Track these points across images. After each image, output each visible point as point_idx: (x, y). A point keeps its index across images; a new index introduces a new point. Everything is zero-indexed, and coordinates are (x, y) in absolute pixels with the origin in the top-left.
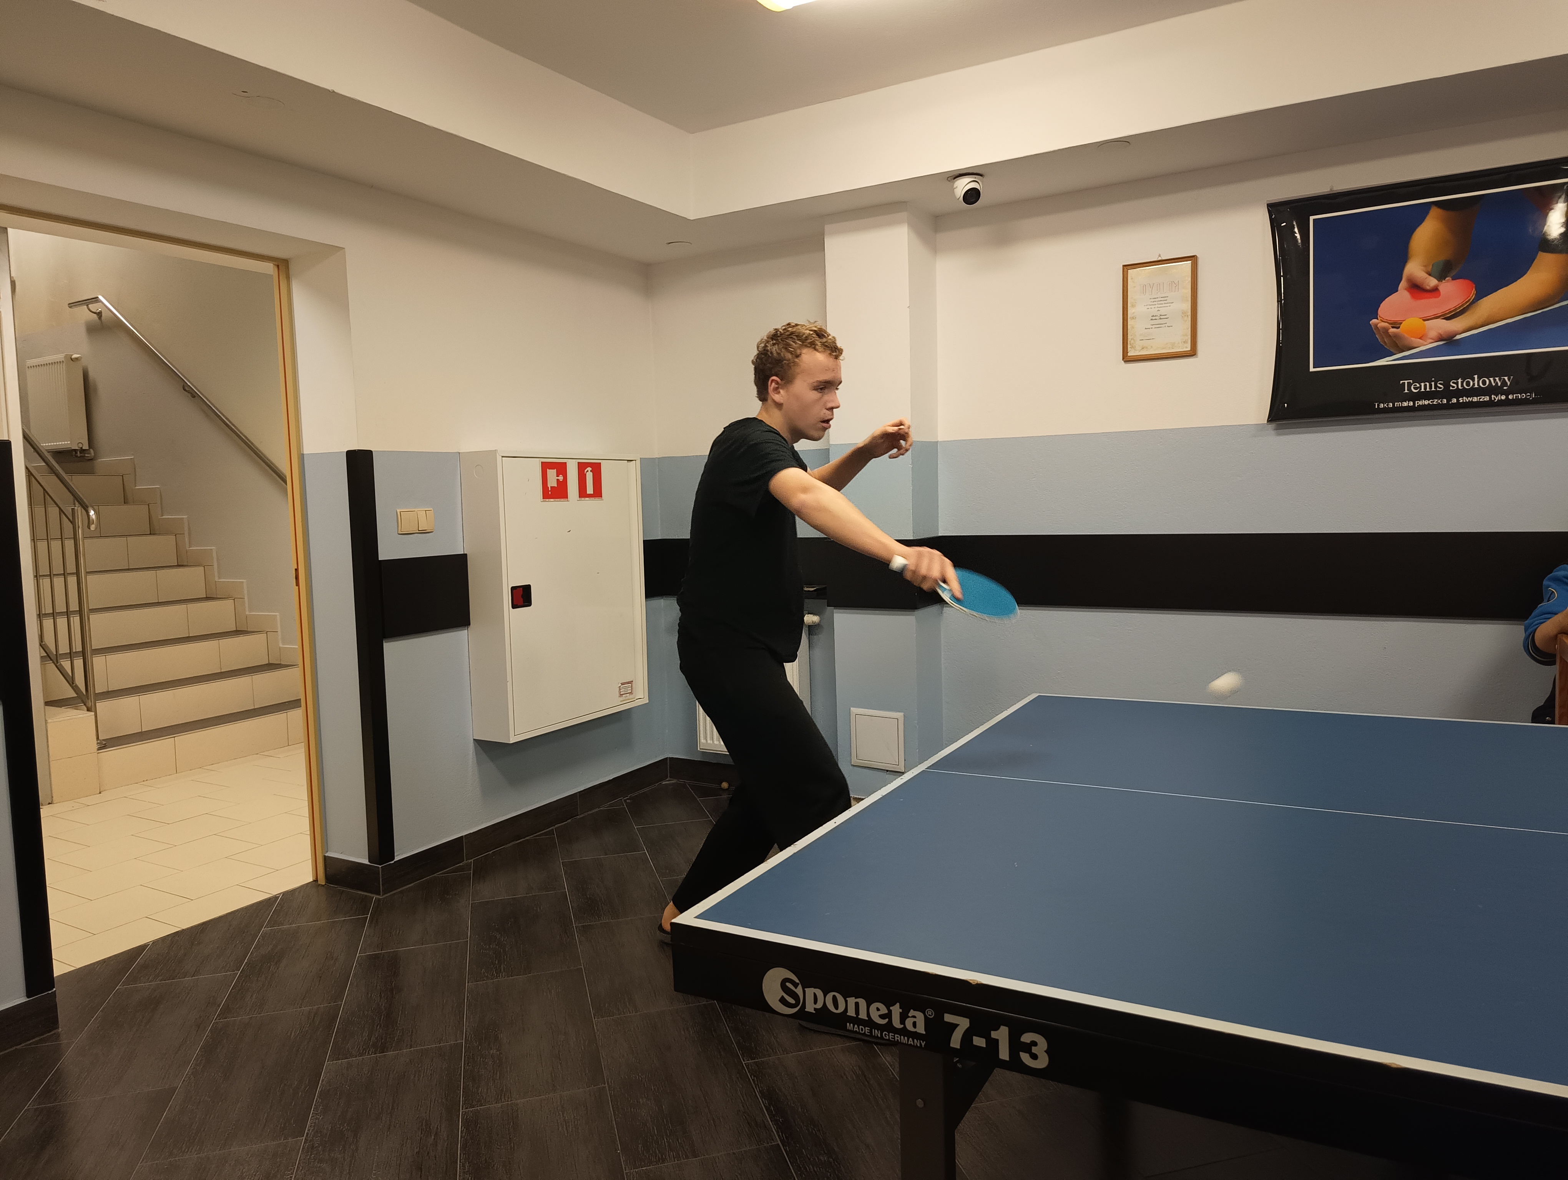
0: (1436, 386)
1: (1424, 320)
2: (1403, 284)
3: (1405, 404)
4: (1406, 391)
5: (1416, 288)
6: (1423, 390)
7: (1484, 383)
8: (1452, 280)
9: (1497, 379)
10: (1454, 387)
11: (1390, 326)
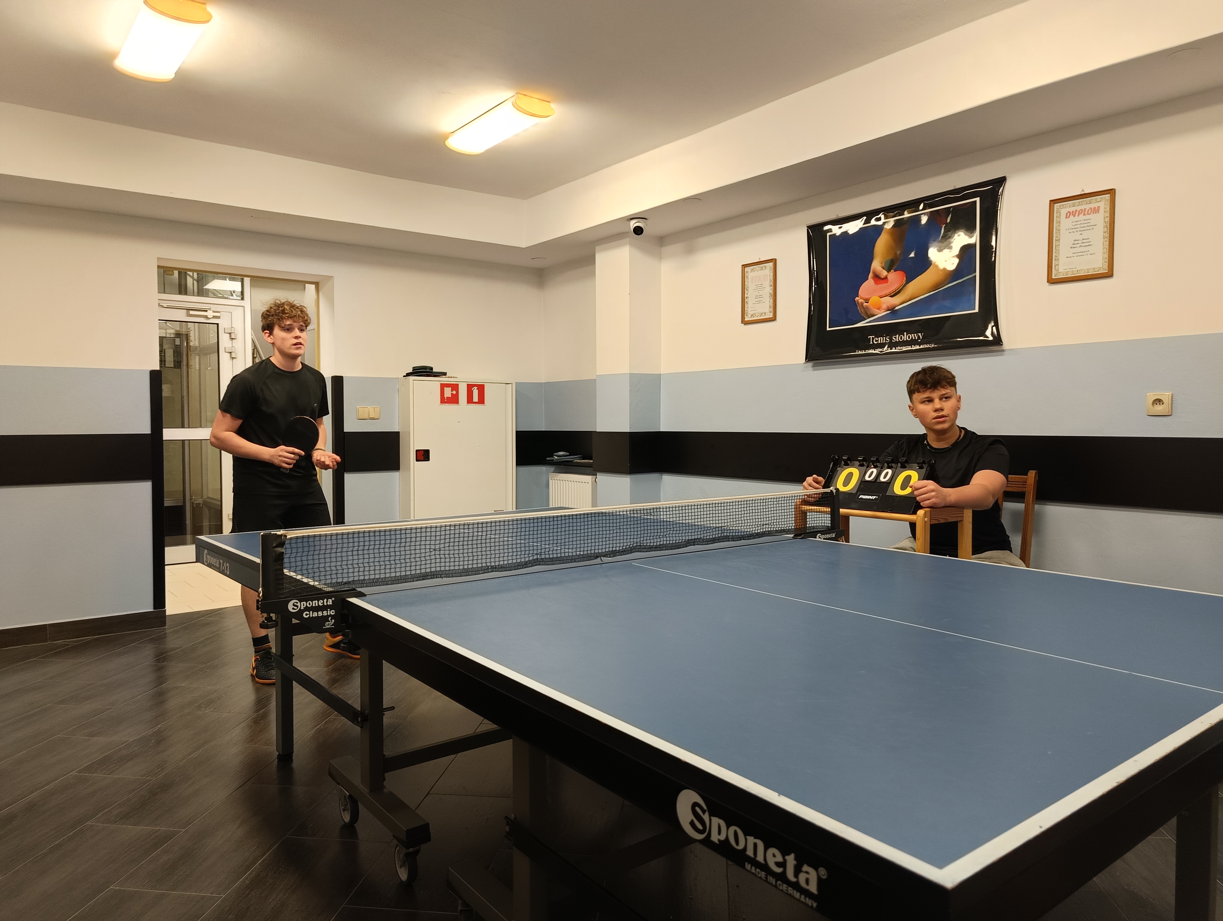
0: (886, 340)
1: (881, 298)
2: (871, 275)
3: (871, 351)
4: (871, 343)
5: (878, 278)
6: (879, 342)
7: (909, 338)
8: (895, 271)
9: (915, 335)
10: (894, 340)
11: (864, 301)
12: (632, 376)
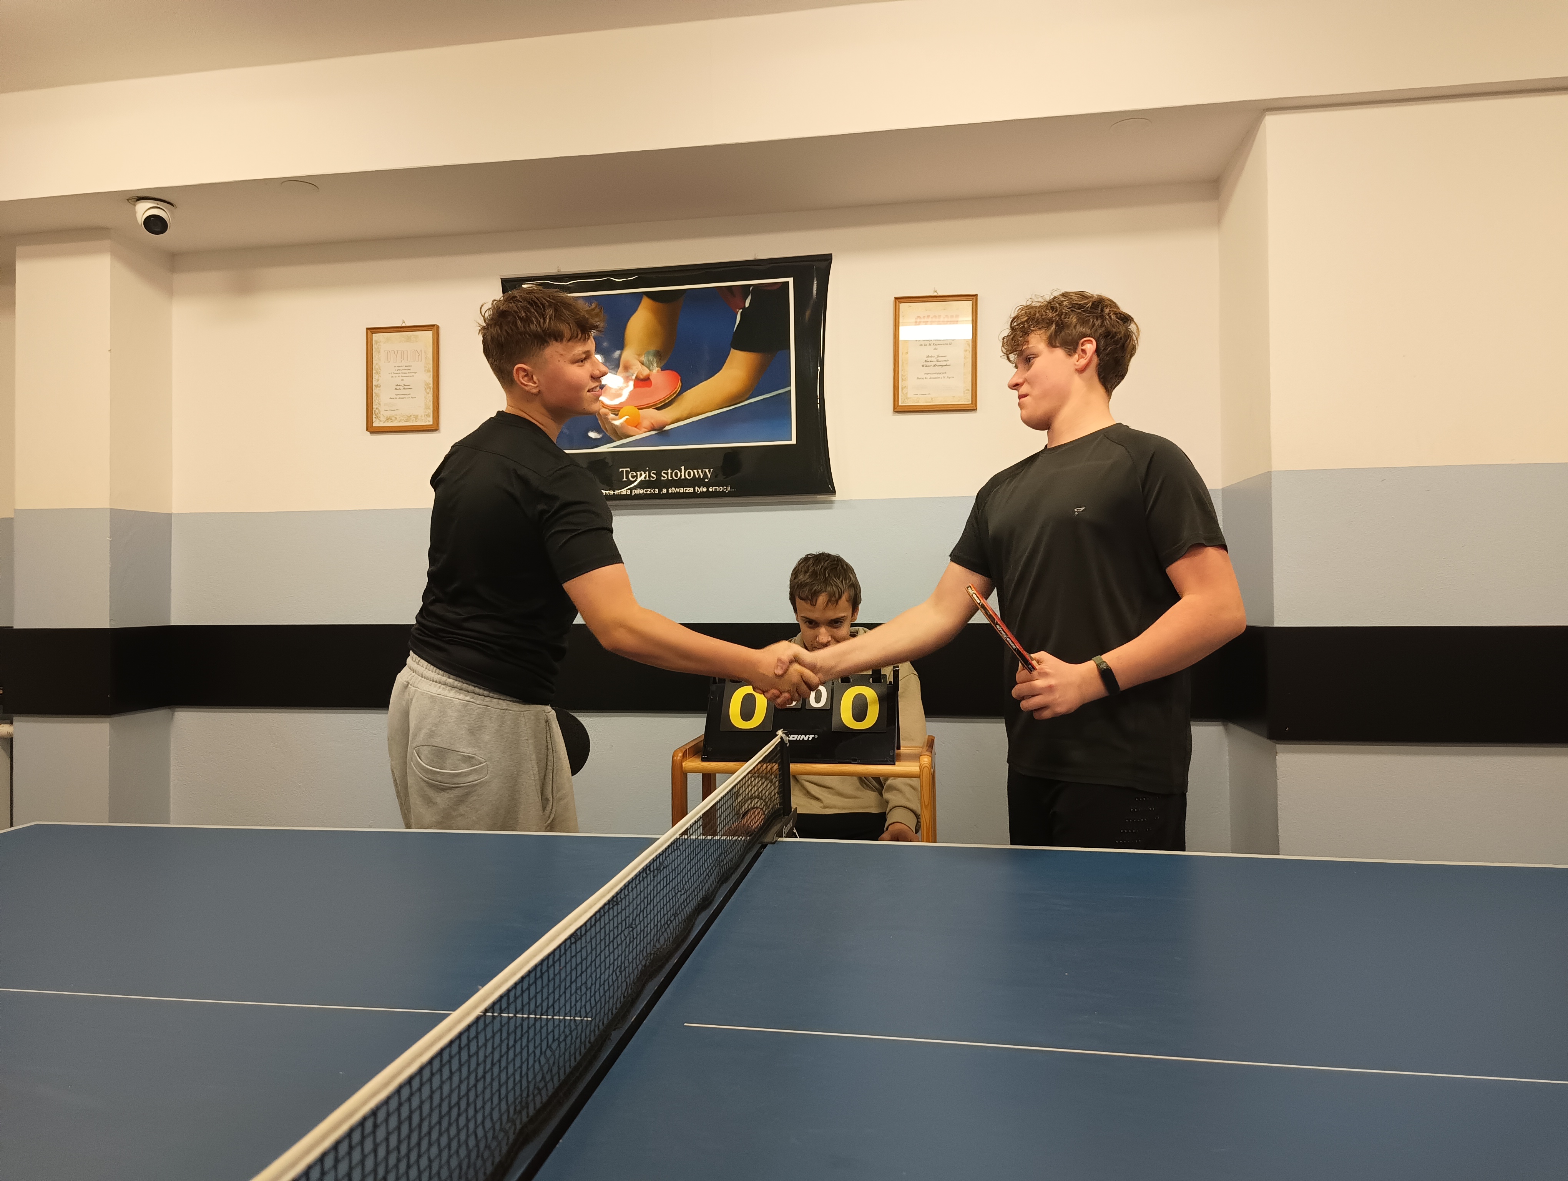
0: (650, 476)
1: (639, 409)
3: (624, 492)
4: (625, 479)
7: (689, 476)
9: (700, 471)
11: (610, 413)
12: (116, 515)
